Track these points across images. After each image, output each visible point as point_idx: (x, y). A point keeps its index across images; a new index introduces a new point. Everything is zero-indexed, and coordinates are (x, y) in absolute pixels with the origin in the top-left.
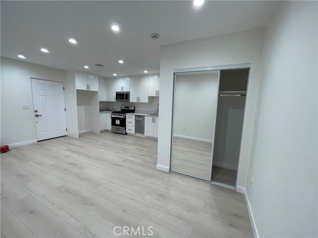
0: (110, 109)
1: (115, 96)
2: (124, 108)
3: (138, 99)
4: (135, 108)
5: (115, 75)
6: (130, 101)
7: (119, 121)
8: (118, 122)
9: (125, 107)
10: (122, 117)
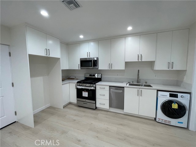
0: (72, 77)
1: (79, 63)
2: (88, 76)
3: (111, 65)
4: (103, 76)
5: (81, 37)
6: (99, 69)
7: (87, 93)
8: (85, 94)
9: (90, 75)
10: (92, 88)
